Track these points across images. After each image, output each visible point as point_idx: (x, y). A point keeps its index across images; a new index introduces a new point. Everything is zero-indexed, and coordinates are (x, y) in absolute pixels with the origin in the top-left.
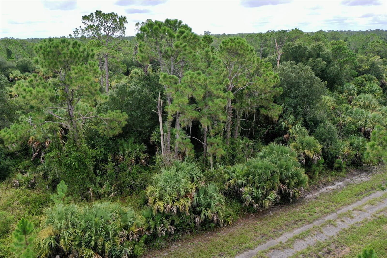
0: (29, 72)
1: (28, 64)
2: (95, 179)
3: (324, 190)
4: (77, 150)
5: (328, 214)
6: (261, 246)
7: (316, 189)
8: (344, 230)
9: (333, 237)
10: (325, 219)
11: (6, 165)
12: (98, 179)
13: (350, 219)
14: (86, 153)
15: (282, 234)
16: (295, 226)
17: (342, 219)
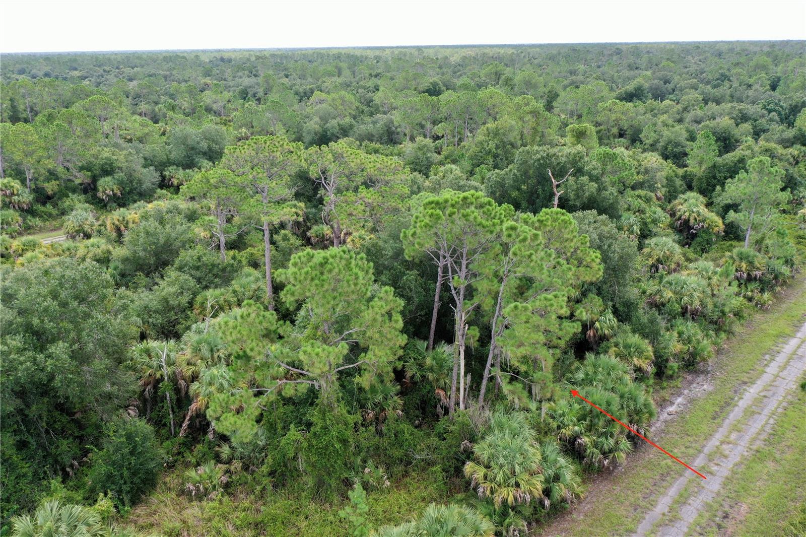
3: (665, 415)
5: (694, 456)
6: (642, 524)
8: (727, 478)
9: (719, 492)
10: (695, 465)
13: (724, 460)
15: (657, 501)
16: (666, 484)
17: (715, 462)
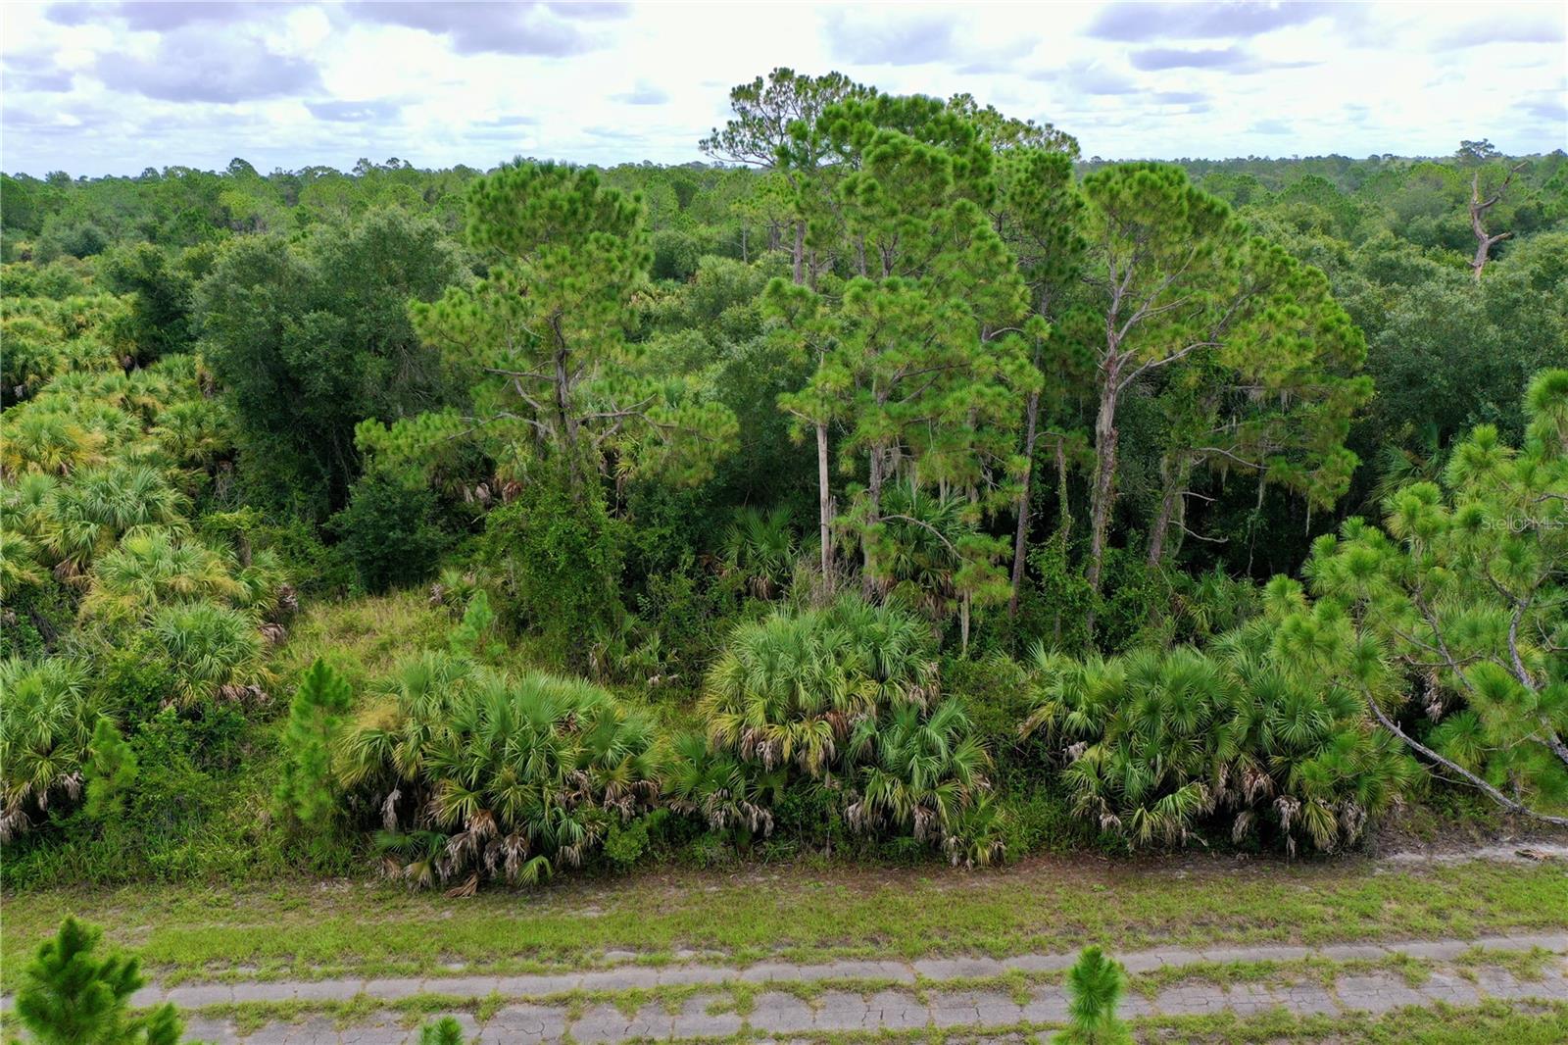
0: (676, 277)
1: (676, 252)
2: (622, 620)
3: (1505, 853)
4: (571, 513)
5: (1425, 933)
6: (1040, 958)
7: (1473, 841)
8: (1441, 1008)
9: (1360, 1015)
10: (1391, 947)
11: (428, 540)
12: (630, 622)
13: (1509, 980)
14: (594, 528)
15: (1151, 945)
16: (1234, 934)
17: (1473, 970)
